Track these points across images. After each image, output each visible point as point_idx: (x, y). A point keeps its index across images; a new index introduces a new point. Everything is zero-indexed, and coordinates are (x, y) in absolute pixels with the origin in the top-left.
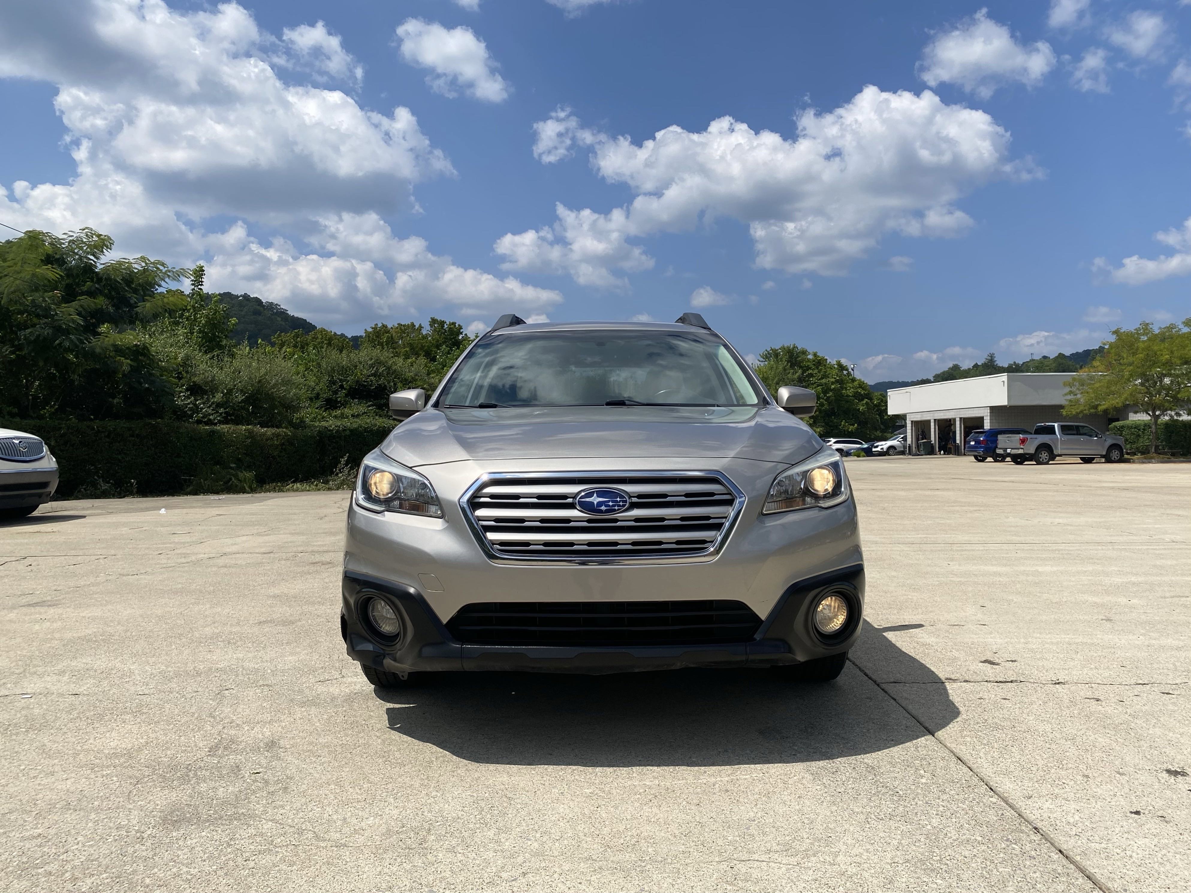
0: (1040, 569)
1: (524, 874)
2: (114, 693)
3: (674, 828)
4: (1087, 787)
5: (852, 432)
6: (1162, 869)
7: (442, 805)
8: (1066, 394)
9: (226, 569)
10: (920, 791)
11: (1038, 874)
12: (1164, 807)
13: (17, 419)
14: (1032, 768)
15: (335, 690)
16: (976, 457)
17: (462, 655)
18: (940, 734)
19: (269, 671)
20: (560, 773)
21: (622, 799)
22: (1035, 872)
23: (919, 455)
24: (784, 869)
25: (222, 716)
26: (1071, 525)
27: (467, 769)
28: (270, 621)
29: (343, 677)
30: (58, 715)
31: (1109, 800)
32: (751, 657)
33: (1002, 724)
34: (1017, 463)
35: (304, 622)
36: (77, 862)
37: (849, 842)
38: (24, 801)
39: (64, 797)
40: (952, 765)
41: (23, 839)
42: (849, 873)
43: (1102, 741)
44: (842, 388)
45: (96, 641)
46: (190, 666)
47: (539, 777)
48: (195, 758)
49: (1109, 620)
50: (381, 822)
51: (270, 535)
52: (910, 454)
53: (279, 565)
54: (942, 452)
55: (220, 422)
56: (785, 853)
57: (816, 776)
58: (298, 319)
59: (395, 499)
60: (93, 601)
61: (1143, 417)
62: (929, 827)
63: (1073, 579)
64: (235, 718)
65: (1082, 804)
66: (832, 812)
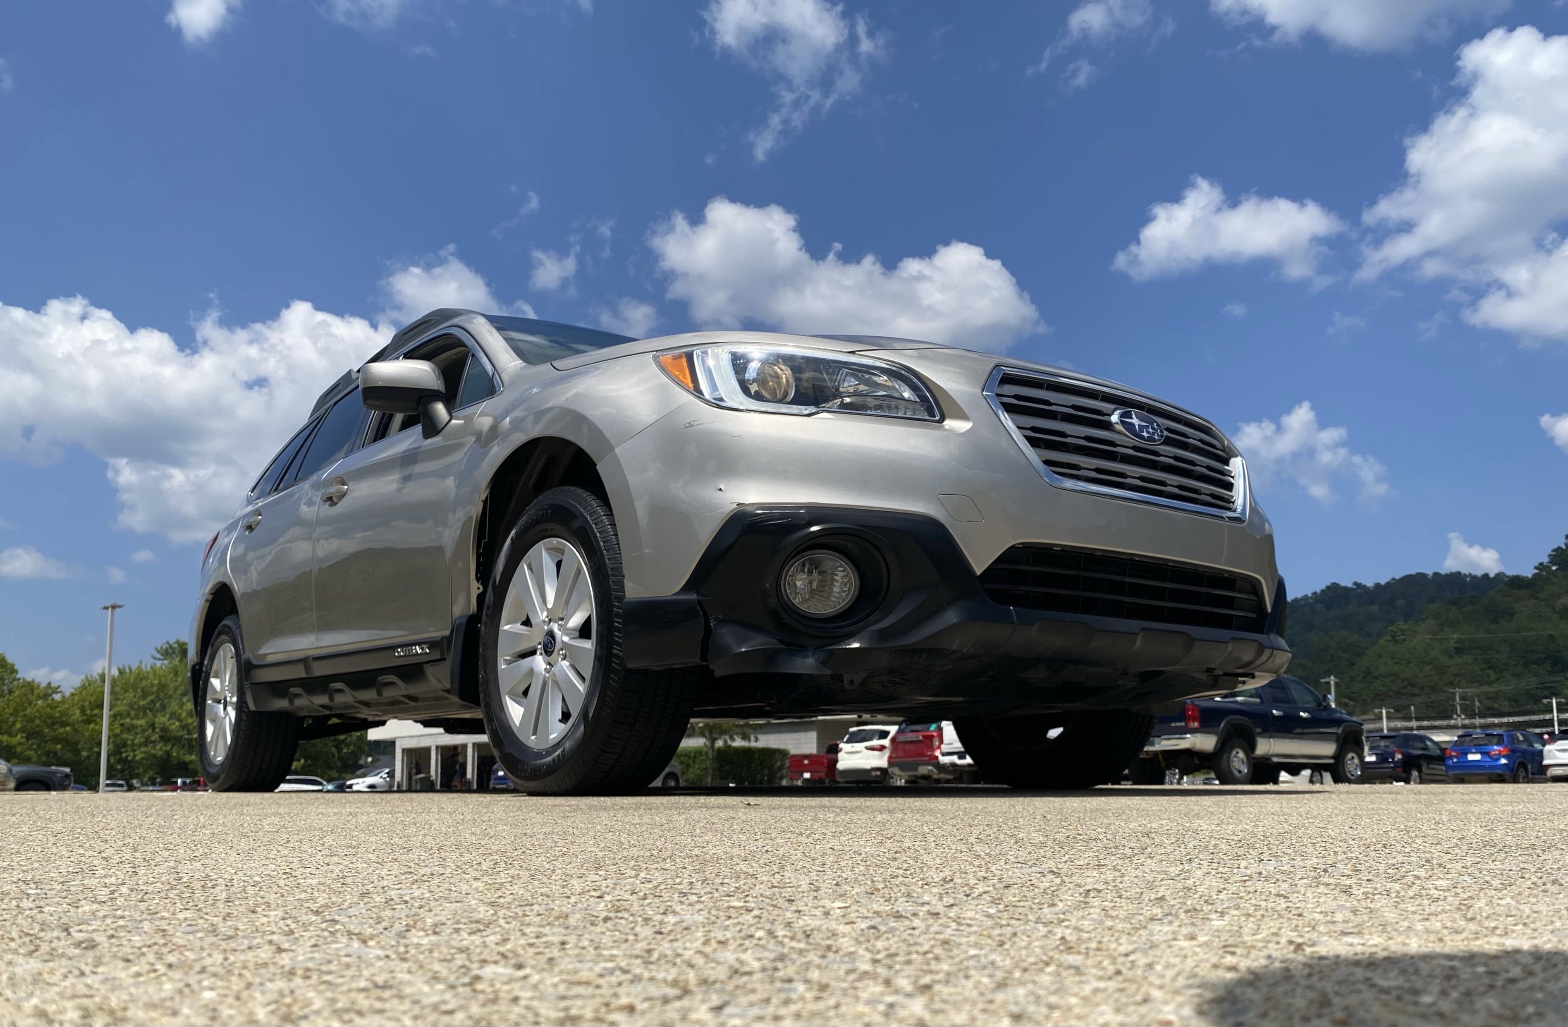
17: (1014, 620)
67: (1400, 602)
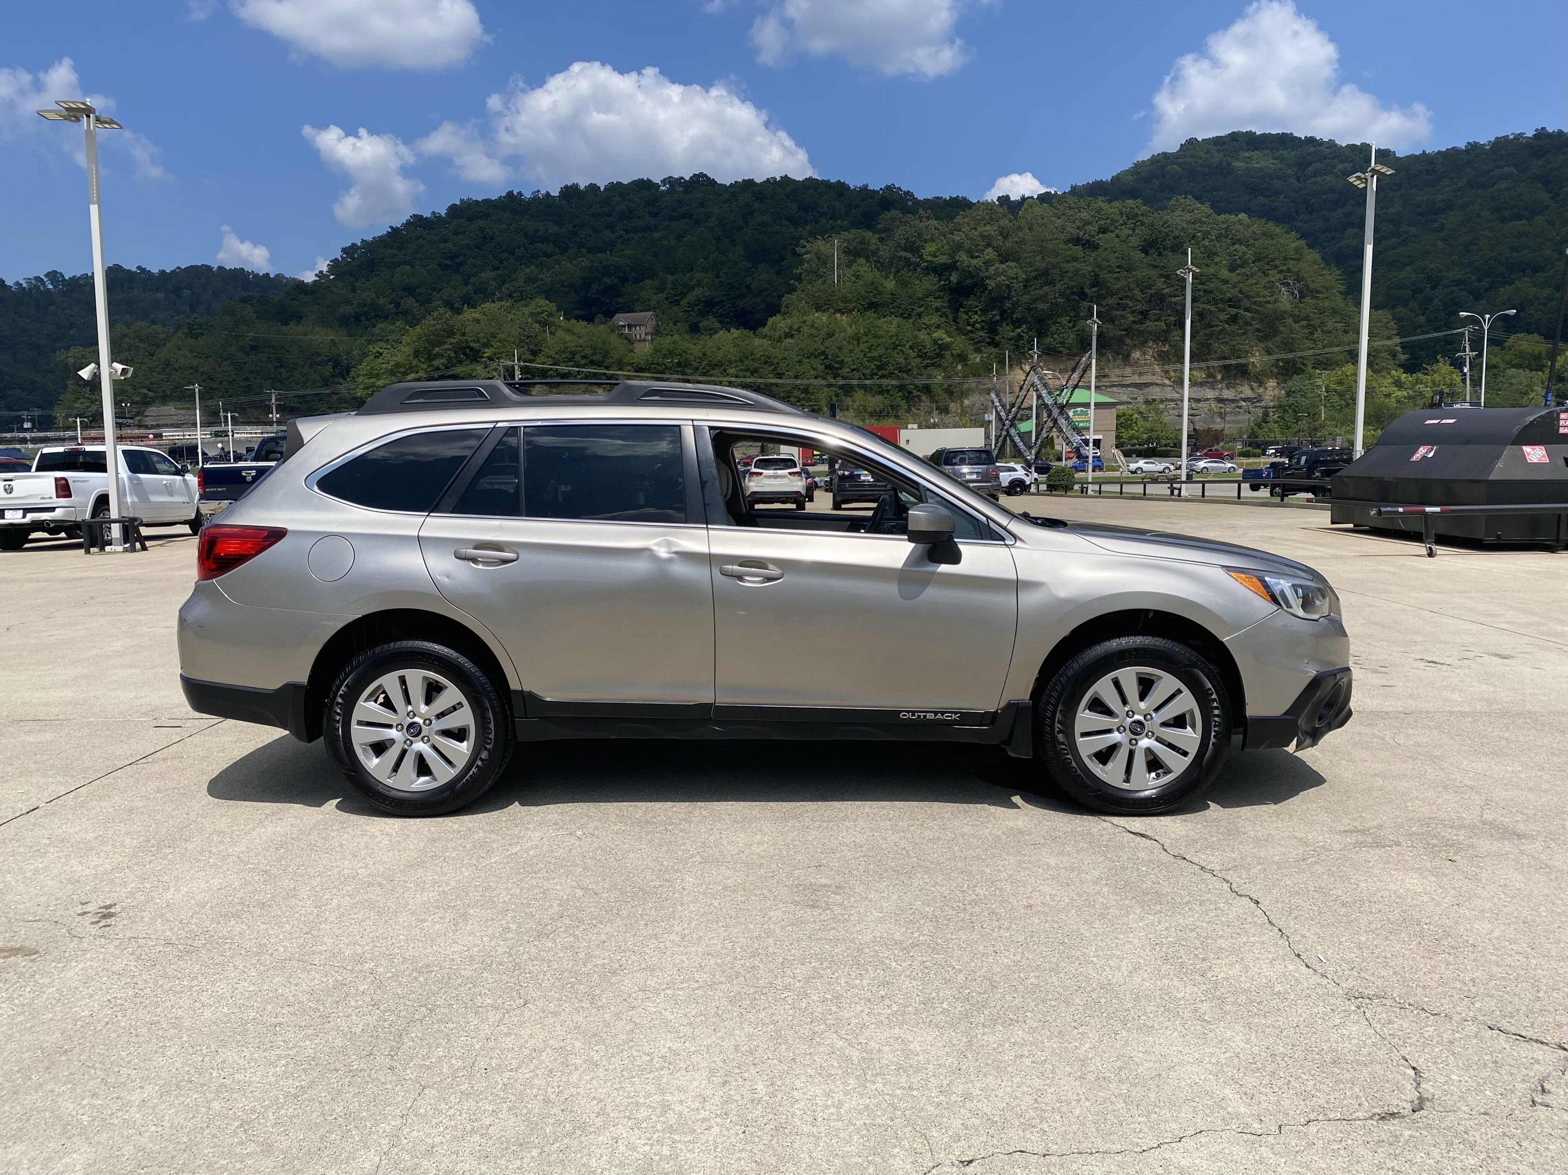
67: (186, 292)
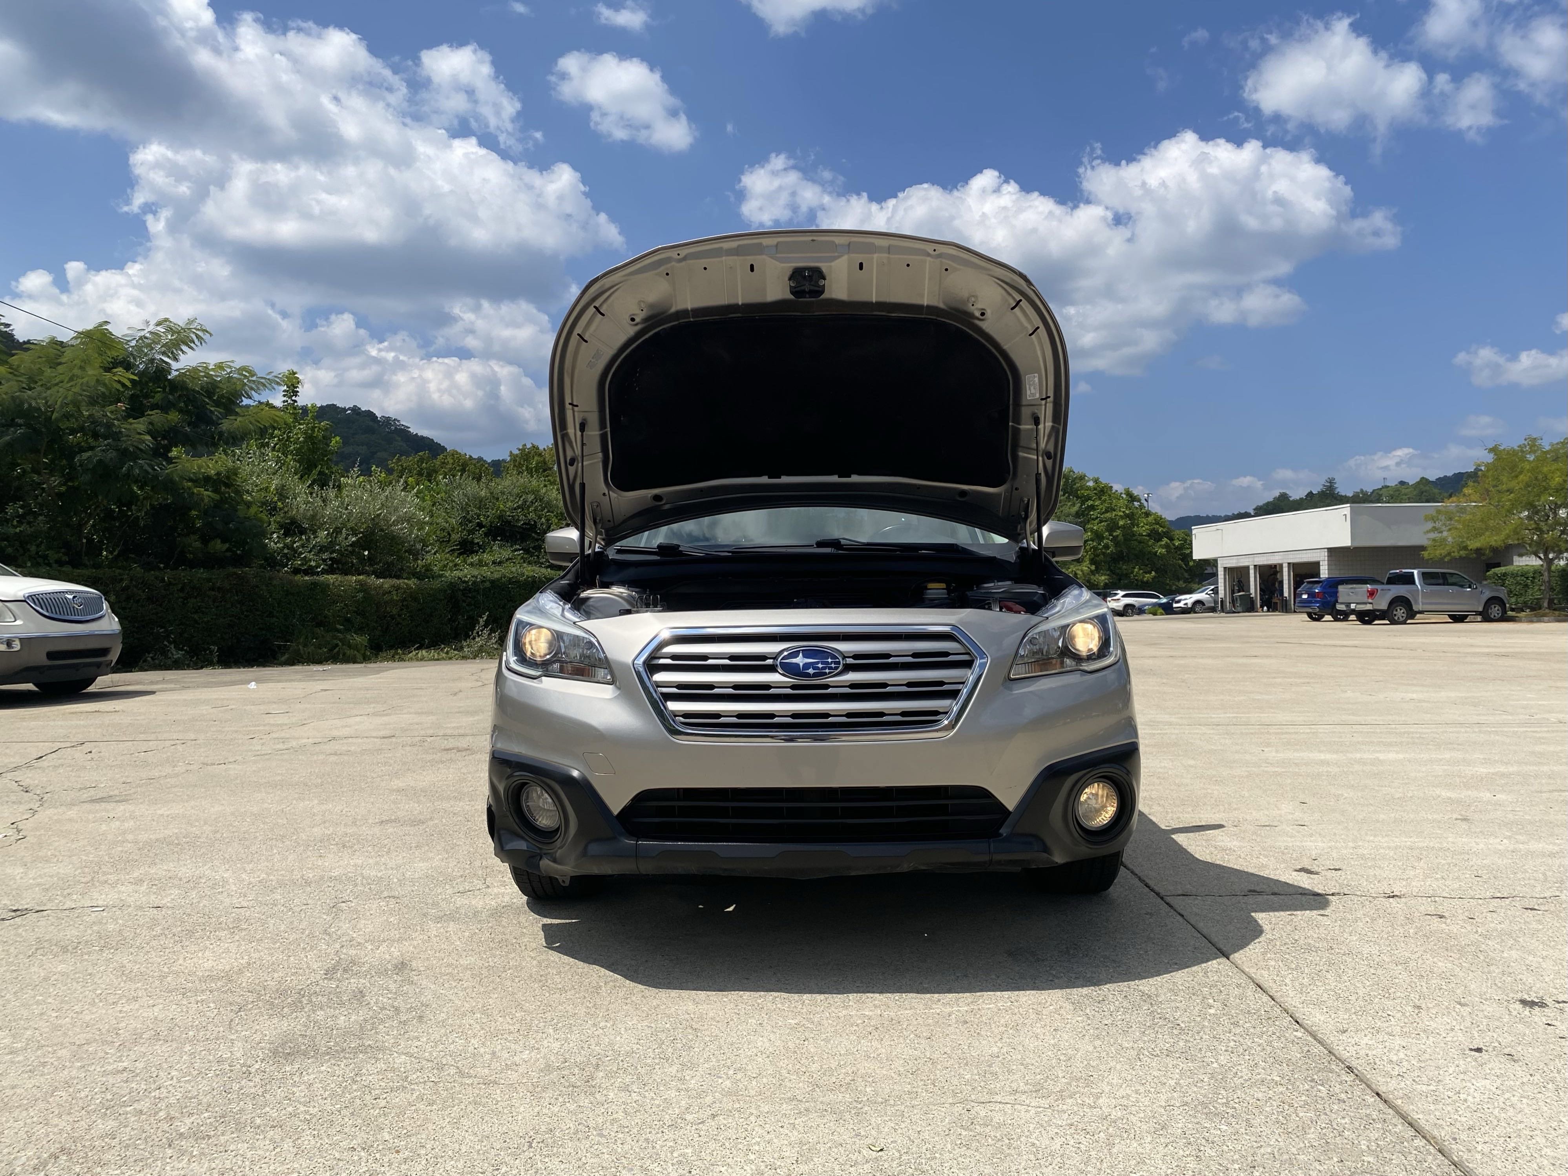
0: (1381, 756)
1: (714, 1116)
2: (205, 906)
3: (898, 1064)
4: (1417, 1020)
5: (1147, 582)
6: (1503, 1115)
7: (612, 1037)
8: (1428, 532)
9: (336, 757)
10: (1207, 1024)
11: (1347, 1120)
12: (1513, 1044)
13: (67, 569)
14: (1350, 998)
15: (478, 903)
16: (1310, 615)
17: (636, 854)
18: (1236, 956)
19: (395, 880)
20: (759, 1001)
21: (836, 1031)
22: (1343, 1118)
23: (1234, 612)
24: (1033, 1111)
25: (339, 933)
26: (1428, 702)
27: (643, 996)
28: (395, 821)
29: (488, 887)
30: (138, 931)
31: (1444, 1035)
32: (997, 857)
33: (1317, 945)
34: (1365, 622)
35: (436, 821)
36: (172, 1100)
37: (1115, 1082)
38: (104, 1031)
39: (151, 1026)
40: (1250, 993)
41: (105, 1073)
42: (1113, 1117)
43: (1442, 965)
44: (1133, 525)
45: (178, 844)
46: (297, 875)
47: (732, 1006)
48: (309, 982)
49: (1465, 820)
50: (538, 1056)
51: (390, 715)
52: (1223, 610)
53: (403, 752)
54: (1265, 608)
55: (324, 572)
56: (1034, 1094)
57: (1077, 1006)
58: (423, 438)
59: (554, 662)
60: (172, 795)
61: (1533, 562)
62: (1215, 1065)
63: (1424, 769)
64: (355, 935)
65: (1410, 1040)
66: (1095, 1048)
